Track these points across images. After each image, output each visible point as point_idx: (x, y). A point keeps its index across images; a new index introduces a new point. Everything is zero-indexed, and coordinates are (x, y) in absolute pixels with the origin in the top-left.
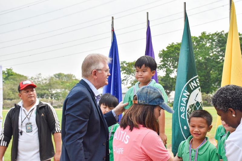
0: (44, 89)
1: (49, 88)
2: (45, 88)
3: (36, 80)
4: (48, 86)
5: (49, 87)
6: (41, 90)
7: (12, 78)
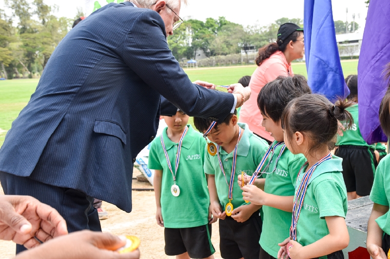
0: (263, 40)
1: (269, 39)
2: (264, 38)
3: (253, 29)
4: (268, 35)
5: (270, 37)
6: (260, 41)
7: (225, 29)
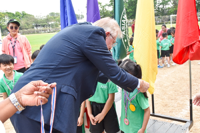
0: (44, 22)
2: (45, 21)
3: (39, 17)
5: (47, 21)
7: (26, 17)
